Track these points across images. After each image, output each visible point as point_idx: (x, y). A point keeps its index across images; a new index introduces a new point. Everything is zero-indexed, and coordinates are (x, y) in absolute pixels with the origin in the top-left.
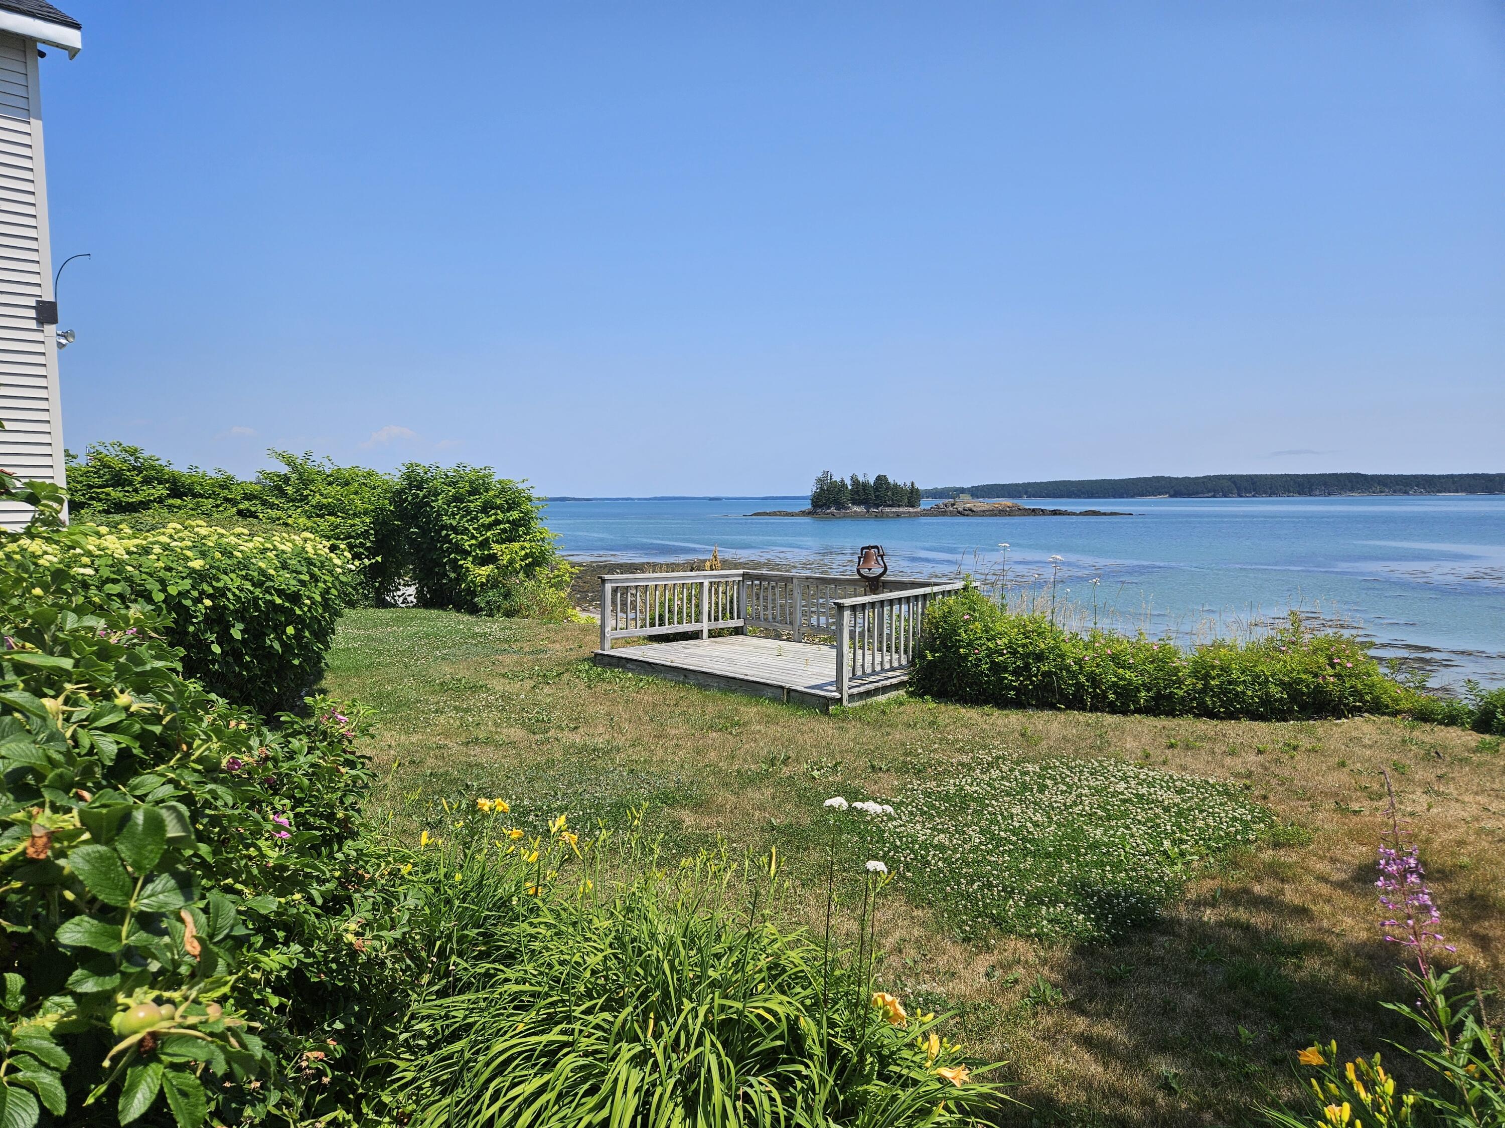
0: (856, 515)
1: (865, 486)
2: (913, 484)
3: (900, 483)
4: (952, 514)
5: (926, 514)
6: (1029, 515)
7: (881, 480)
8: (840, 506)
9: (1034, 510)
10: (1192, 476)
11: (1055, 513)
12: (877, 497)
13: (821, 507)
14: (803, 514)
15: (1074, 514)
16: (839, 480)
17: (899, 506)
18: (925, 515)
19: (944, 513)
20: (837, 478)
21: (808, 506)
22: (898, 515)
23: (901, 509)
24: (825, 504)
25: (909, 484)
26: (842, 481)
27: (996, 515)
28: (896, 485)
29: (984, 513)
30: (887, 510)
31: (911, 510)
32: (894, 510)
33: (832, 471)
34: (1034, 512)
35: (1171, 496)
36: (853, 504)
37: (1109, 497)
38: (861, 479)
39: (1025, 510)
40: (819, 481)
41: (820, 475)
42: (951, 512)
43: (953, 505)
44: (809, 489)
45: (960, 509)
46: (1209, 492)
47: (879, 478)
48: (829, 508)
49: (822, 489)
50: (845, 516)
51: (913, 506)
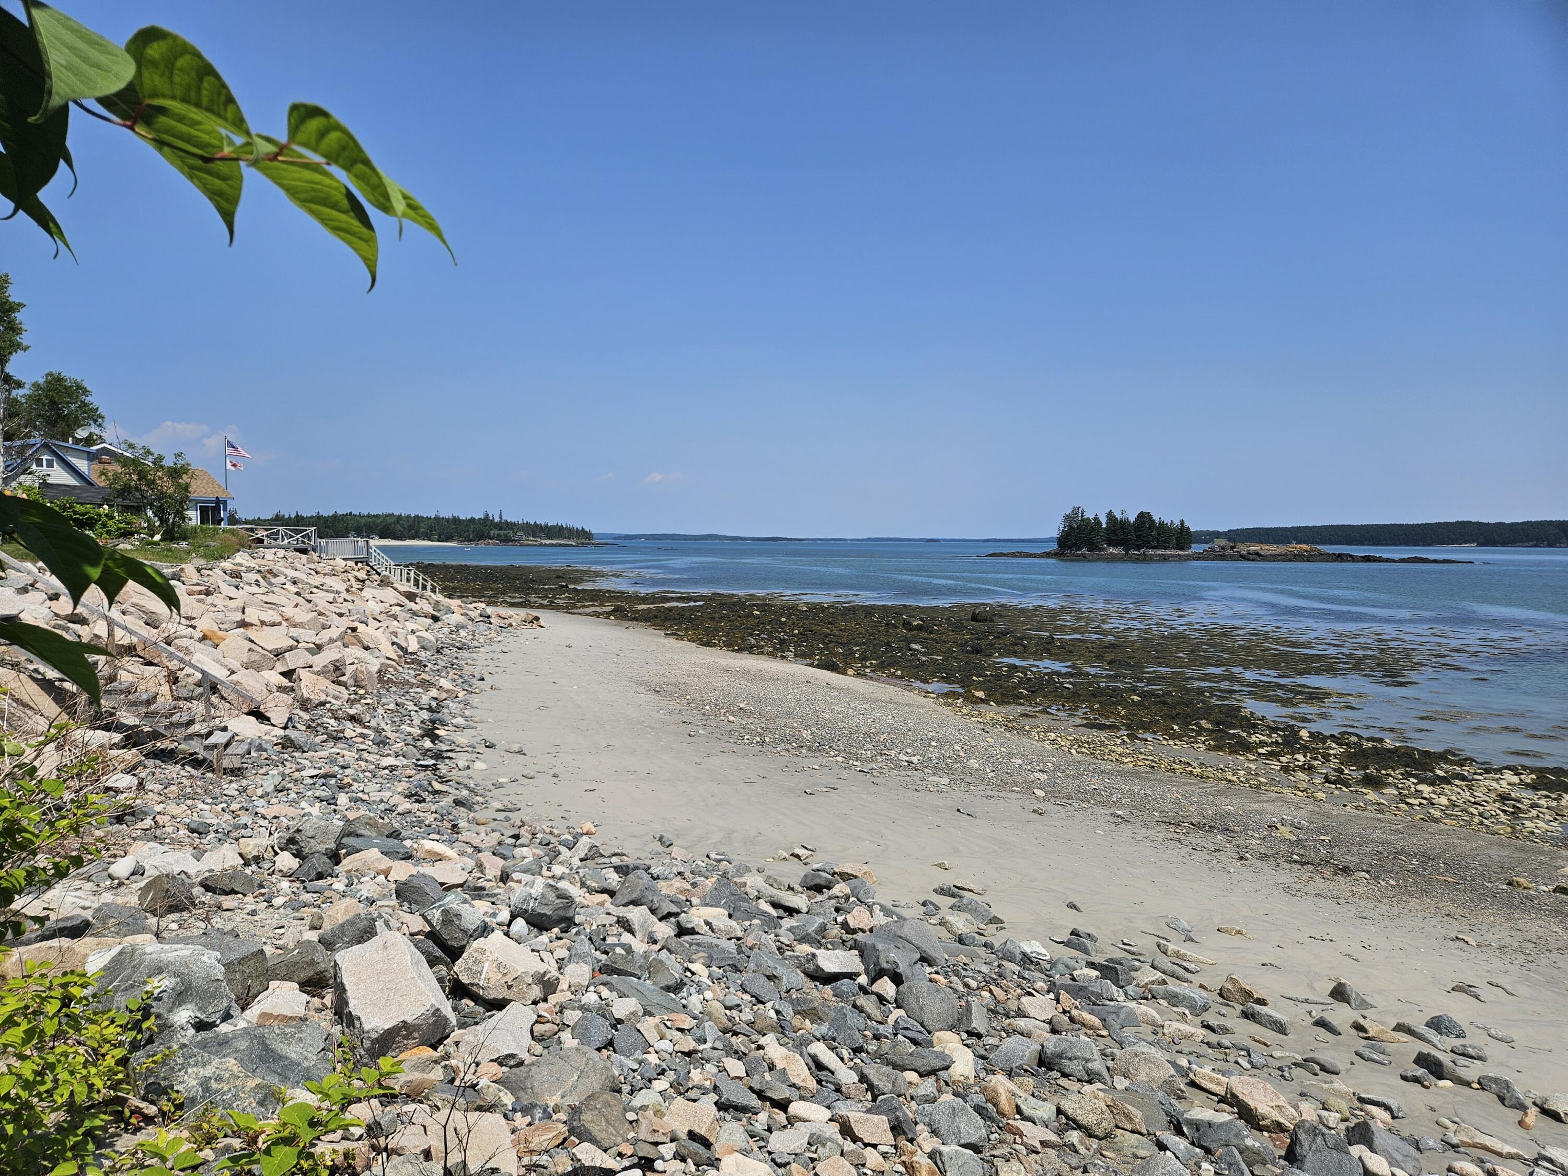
0: (1112, 559)
1: (1124, 524)
2: (1182, 522)
3: (1167, 521)
4: (1232, 558)
5: (1199, 557)
6: (1333, 561)
7: (1144, 517)
8: (1093, 546)
9: (1340, 555)
11: (1367, 559)
12: (1138, 537)
13: (1070, 547)
14: (1047, 555)
15: (1393, 561)
16: (1092, 517)
17: (1166, 548)
18: (1198, 559)
19: (1223, 557)
20: (1089, 515)
21: (1054, 547)
22: (1165, 559)
23: (1168, 552)
24: (1074, 545)
25: (1177, 522)
26: (1096, 519)
27: (1290, 560)
28: (1162, 524)
29: (1274, 558)
30: (1151, 552)
31: (1181, 553)
32: (1159, 552)
33: (1084, 506)
34: (1340, 558)
36: (1109, 545)
37: (1400, 545)
38: (1118, 516)
39: (1328, 554)
40: (1067, 518)
41: (1069, 511)
42: (1231, 556)
43: (1232, 548)
45: (1243, 552)
47: (1141, 515)
48: (1080, 549)
49: (1071, 527)
50: (1098, 559)
51: (1182, 549)
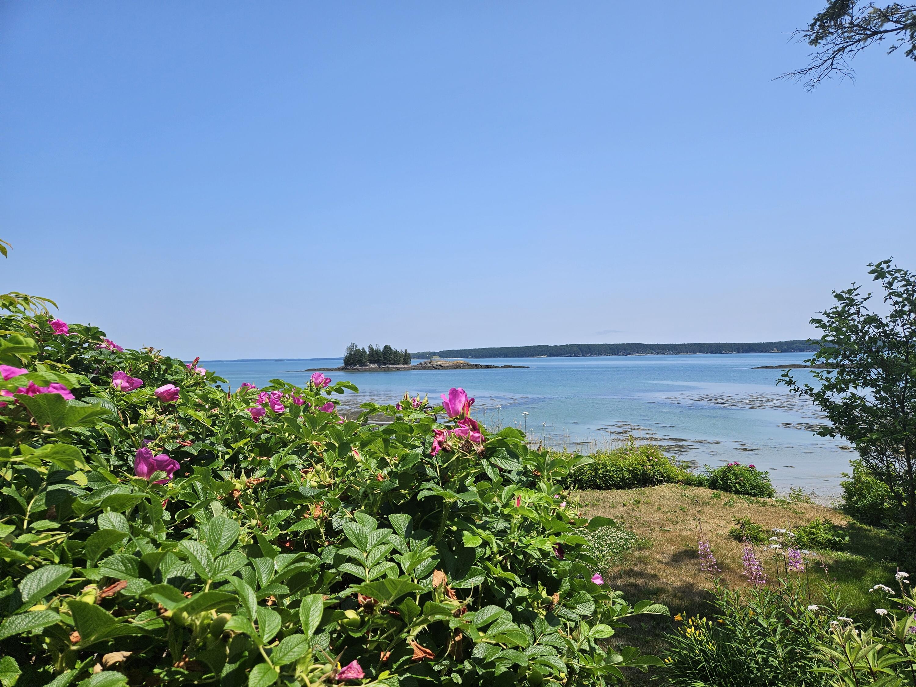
0: (373, 370)
1: (377, 352)
2: (406, 351)
3: (399, 350)
4: (430, 368)
5: (415, 368)
6: (473, 368)
7: (387, 348)
8: (362, 364)
9: (476, 365)
10: (558, 345)
11: (488, 367)
12: (385, 358)
13: (350, 365)
14: (339, 369)
15: (498, 367)
16: (361, 348)
17: (398, 364)
18: (414, 369)
19: (425, 368)
20: (360, 347)
21: (342, 365)
22: (398, 369)
23: (400, 366)
24: (352, 363)
25: (404, 351)
26: (363, 349)
27: (455, 369)
28: (396, 351)
29: (448, 368)
30: (391, 366)
31: (406, 366)
32: (395, 366)
33: (356, 343)
34: (476, 366)
35: (548, 356)
36: (370, 363)
37: (516, 357)
38: (375, 348)
39: (471, 365)
40: (349, 349)
41: (349, 345)
42: (429, 367)
43: (430, 363)
44: (343, 354)
45: (434, 365)
46: (567, 354)
47: (386, 347)
48: (355, 365)
49: (350, 354)
50: (366, 371)
51: (406, 364)
